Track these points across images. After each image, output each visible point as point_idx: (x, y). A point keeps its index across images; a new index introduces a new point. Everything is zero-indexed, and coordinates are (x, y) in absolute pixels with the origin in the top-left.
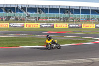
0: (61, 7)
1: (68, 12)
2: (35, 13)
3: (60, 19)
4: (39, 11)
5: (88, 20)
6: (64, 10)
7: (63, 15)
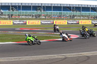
0: (33, 5)
1: (40, 9)
2: (8, 11)
3: (33, 16)
4: (12, 9)
5: (60, 17)
6: (36, 8)
7: (35, 12)
